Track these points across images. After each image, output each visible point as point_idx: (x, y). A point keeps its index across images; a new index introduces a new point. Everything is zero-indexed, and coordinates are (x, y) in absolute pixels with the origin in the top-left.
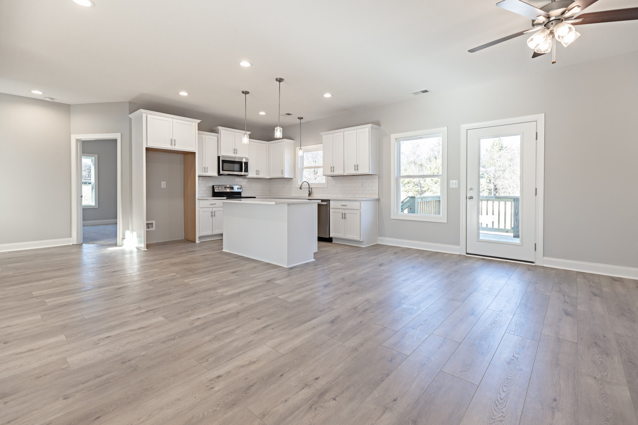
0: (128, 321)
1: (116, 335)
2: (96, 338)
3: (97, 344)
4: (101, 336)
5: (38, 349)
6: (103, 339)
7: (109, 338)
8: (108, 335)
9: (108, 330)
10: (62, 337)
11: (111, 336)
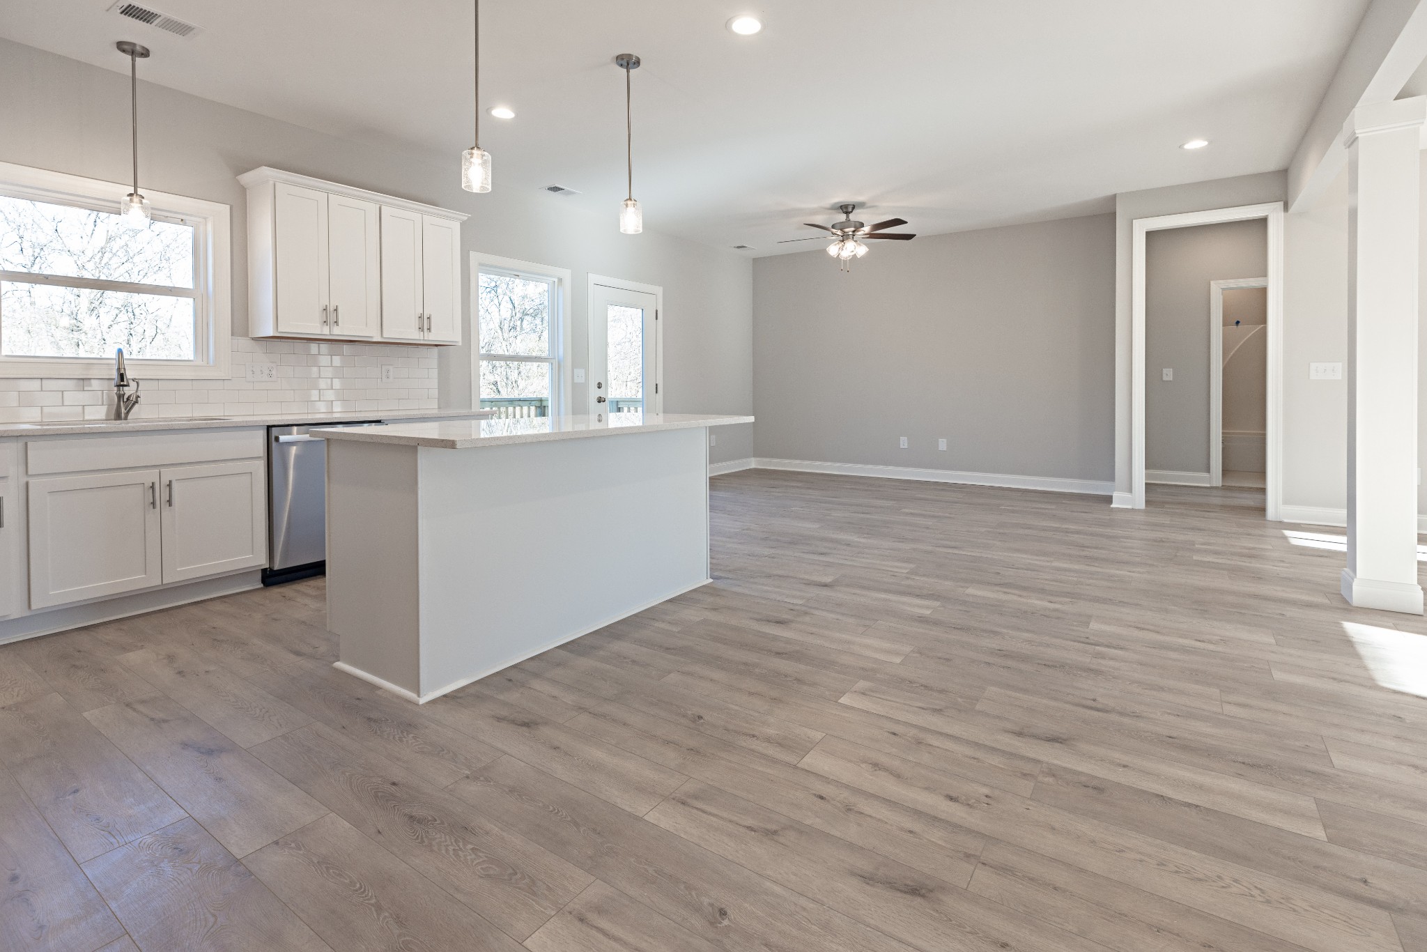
0: (1146, 647)
1: (1186, 638)
2: (1220, 648)
3: (1224, 641)
4: (1211, 647)
5: (1323, 677)
6: (1210, 642)
7: (1201, 639)
8: (1198, 644)
9: (1193, 650)
10: (1278, 675)
11: (1196, 640)
